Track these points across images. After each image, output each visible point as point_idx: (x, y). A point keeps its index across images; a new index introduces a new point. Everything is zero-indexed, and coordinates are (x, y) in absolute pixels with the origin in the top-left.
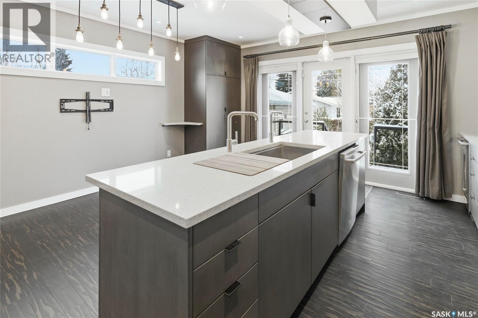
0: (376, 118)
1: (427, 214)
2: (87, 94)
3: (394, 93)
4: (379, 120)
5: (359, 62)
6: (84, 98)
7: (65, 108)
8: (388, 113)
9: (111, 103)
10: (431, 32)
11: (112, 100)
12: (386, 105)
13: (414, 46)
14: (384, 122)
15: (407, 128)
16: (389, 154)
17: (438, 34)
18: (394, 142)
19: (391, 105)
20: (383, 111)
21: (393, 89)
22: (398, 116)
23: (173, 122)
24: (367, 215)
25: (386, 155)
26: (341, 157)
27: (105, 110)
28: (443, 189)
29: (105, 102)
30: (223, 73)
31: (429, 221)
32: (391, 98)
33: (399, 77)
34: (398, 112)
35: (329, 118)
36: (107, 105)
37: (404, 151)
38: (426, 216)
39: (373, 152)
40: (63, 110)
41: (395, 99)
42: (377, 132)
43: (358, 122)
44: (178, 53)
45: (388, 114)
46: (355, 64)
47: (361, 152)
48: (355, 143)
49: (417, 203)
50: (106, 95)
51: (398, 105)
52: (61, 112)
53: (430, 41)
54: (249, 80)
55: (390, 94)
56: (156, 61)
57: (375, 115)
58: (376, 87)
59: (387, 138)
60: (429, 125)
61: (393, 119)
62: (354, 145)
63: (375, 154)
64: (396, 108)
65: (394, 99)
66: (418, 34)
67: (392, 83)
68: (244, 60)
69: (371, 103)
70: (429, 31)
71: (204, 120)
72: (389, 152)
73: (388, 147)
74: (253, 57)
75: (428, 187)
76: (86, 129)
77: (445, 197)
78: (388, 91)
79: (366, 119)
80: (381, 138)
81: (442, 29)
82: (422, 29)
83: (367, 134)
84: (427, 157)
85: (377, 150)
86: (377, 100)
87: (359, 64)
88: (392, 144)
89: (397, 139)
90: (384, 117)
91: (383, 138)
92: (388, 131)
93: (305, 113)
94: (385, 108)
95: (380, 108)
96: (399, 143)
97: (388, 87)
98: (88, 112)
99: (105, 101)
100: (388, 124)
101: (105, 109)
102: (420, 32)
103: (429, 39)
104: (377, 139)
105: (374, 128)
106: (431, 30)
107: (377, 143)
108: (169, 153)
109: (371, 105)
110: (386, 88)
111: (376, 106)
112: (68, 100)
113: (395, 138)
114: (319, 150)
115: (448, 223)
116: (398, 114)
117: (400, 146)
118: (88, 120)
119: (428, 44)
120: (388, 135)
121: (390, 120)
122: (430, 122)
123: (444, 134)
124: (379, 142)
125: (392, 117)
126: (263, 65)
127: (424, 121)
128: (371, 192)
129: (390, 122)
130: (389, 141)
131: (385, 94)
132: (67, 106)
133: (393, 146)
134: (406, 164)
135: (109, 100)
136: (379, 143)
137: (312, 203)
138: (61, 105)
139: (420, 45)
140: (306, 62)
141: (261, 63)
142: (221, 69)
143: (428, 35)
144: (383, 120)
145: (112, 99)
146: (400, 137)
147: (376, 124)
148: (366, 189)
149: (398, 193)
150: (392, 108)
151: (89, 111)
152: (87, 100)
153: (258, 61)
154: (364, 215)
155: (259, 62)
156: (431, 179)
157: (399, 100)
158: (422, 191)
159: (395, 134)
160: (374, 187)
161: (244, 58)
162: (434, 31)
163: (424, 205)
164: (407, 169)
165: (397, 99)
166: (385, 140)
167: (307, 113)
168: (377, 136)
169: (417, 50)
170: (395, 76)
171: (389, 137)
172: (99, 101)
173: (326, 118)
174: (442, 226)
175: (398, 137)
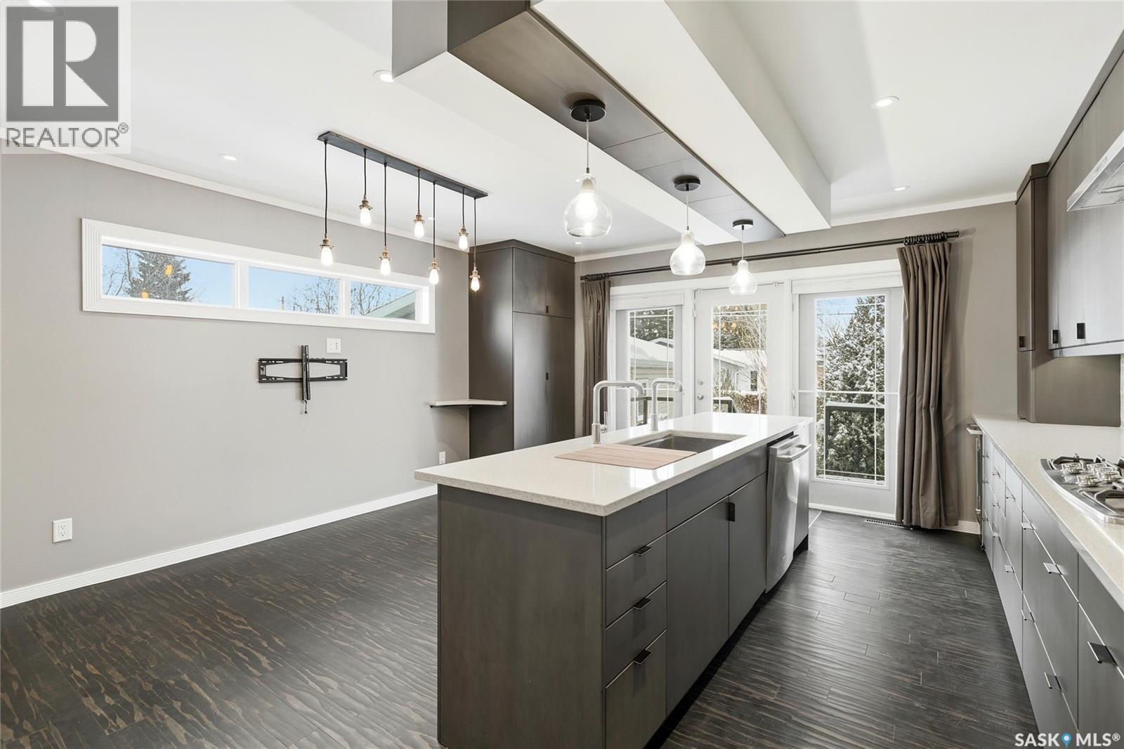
0: (829, 390)
1: (913, 551)
2: (304, 349)
3: (863, 346)
4: (834, 394)
5: (798, 291)
6: (297, 356)
7: (267, 375)
8: (850, 381)
9: (343, 364)
10: (924, 242)
11: (344, 360)
12: (847, 368)
13: (895, 265)
14: (843, 399)
15: (883, 409)
16: (852, 455)
17: (936, 247)
18: (862, 434)
19: (857, 366)
20: (841, 378)
21: (861, 339)
22: (869, 387)
23: (450, 400)
24: (811, 554)
25: (847, 459)
26: (771, 453)
27: (332, 379)
28: (942, 511)
29: (333, 363)
30: (543, 309)
31: (915, 561)
32: (857, 354)
33: (871, 317)
34: (870, 380)
35: (737, 392)
36: (336, 370)
37: (877, 450)
38: (911, 553)
39: (824, 453)
40: (264, 379)
41: (865, 357)
42: (832, 417)
43: (797, 397)
44: (477, 278)
45: (852, 384)
46: (792, 295)
47: (802, 447)
48: (793, 432)
49: (898, 535)
50: (334, 351)
51: (870, 366)
52: (261, 381)
53: (923, 258)
54: (591, 322)
55: (855, 347)
56: (420, 286)
57: (826, 385)
58: (830, 331)
59: (848, 427)
60: (920, 401)
61: (859, 392)
62: (791, 435)
63: (826, 457)
64: (865, 372)
65: (862, 356)
66: (902, 245)
67: (859, 327)
68: (581, 283)
69: (821, 362)
70: (922, 242)
71: (509, 395)
72: (852, 454)
73: (850, 443)
74: (600, 279)
75: (918, 508)
76: (301, 413)
77: (947, 525)
78: (851, 341)
79: (811, 393)
80: (838, 427)
81: (942, 238)
82: (910, 237)
83: (812, 418)
84: (916, 458)
85: (831, 450)
86: (831, 358)
87: (799, 295)
88: (857, 438)
89: (867, 429)
90: (844, 389)
91: (842, 427)
92: (851, 415)
93: (698, 383)
94: (845, 372)
95: (836, 373)
96: (870, 435)
97: (851, 334)
98: (304, 383)
99: (333, 361)
100: (851, 401)
101: (333, 377)
102: (906, 242)
103: (920, 255)
104: (830, 430)
105: (824, 409)
106: (925, 239)
107: (829, 437)
108: (442, 456)
109: (820, 366)
110: (848, 336)
111: (829, 369)
112: (271, 360)
113: (864, 428)
114: (735, 441)
115: (948, 563)
116: (868, 383)
117: (871, 441)
118: (305, 395)
119: (919, 264)
120: (851, 422)
121: (855, 394)
122: (922, 399)
123: (945, 417)
124: (833, 434)
125: (858, 389)
126: (619, 293)
127: (912, 395)
128: (820, 518)
129: (855, 398)
130: (853, 432)
131: (845, 348)
132: (271, 371)
133: (859, 442)
134: (881, 472)
135: (338, 360)
136: (835, 436)
137: (731, 516)
138: (260, 369)
139: (905, 265)
140: (700, 289)
141: (615, 290)
142: (539, 301)
143: (919, 248)
144: (842, 395)
145: (345, 358)
146: (872, 426)
147: (829, 402)
148: (811, 515)
149: (866, 521)
150: (858, 373)
151: (308, 380)
152: (303, 360)
153: (610, 286)
154: (807, 554)
155: (612, 288)
156: (922, 495)
157: (871, 359)
158: (907, 514)
159: (863, 420)
160: (823, 511)
161: (581, 279)
162: (929, 242)
163: (910, 538)
164: (883, 479)
165: (867, 356)
166: (846, 431)
167: (702, 383)
168: (831, 425)
169: (900, 273)
170: (864, 314)
171: (853, 426)
172: (323, 361)
173: (730, 391)
174: (935, 567)
175: (870, 425)
